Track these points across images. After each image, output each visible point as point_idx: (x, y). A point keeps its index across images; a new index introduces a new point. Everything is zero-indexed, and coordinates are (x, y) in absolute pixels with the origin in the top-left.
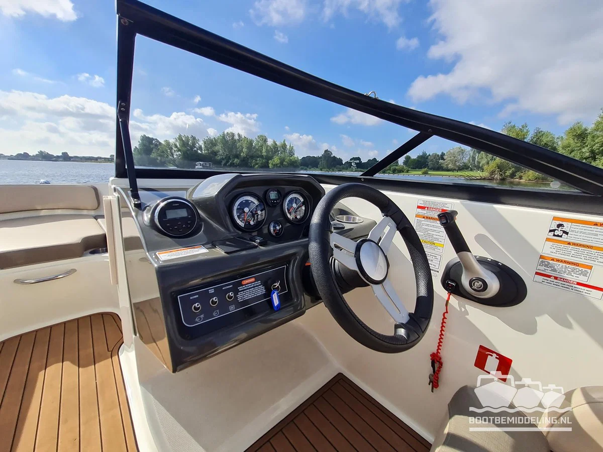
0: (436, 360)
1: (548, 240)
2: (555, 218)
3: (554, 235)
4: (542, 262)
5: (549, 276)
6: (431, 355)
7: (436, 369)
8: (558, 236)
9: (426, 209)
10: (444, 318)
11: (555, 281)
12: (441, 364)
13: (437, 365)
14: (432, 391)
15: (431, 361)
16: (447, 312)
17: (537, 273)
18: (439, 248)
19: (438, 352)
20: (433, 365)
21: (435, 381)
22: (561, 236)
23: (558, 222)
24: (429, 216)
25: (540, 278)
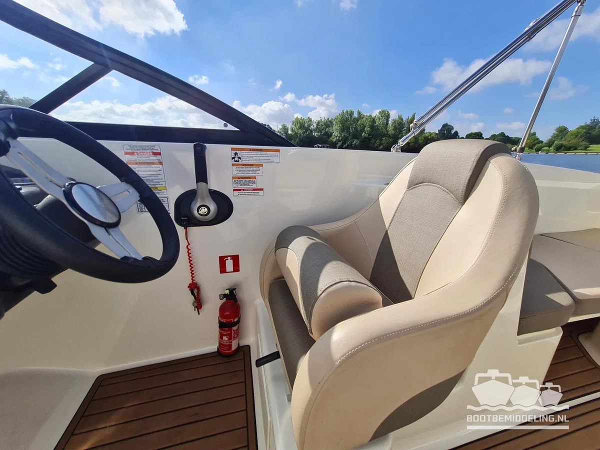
0: (194, 288)
1: (233, 165)
2: (233, 149)
3: (235, 161)
4: (235, 181)
5: (240, 190)
6: (188, 287)
7: (196, 294)
8: (237, 161)
9: (135, 154)
10: (189, 250)
11: (244, 192)
12: (198, 289)
13: (195, 291)
14: (199, 314)
15: (190, 291)
16: (189, 244)
17: (234, 190)
18: (163, 191)
19: (193, 280)
20: (193, 294)
21: (198, 304)
22: (238, 161)
23: (235, 152)
24: (141, 161)
25: (236, 193)
